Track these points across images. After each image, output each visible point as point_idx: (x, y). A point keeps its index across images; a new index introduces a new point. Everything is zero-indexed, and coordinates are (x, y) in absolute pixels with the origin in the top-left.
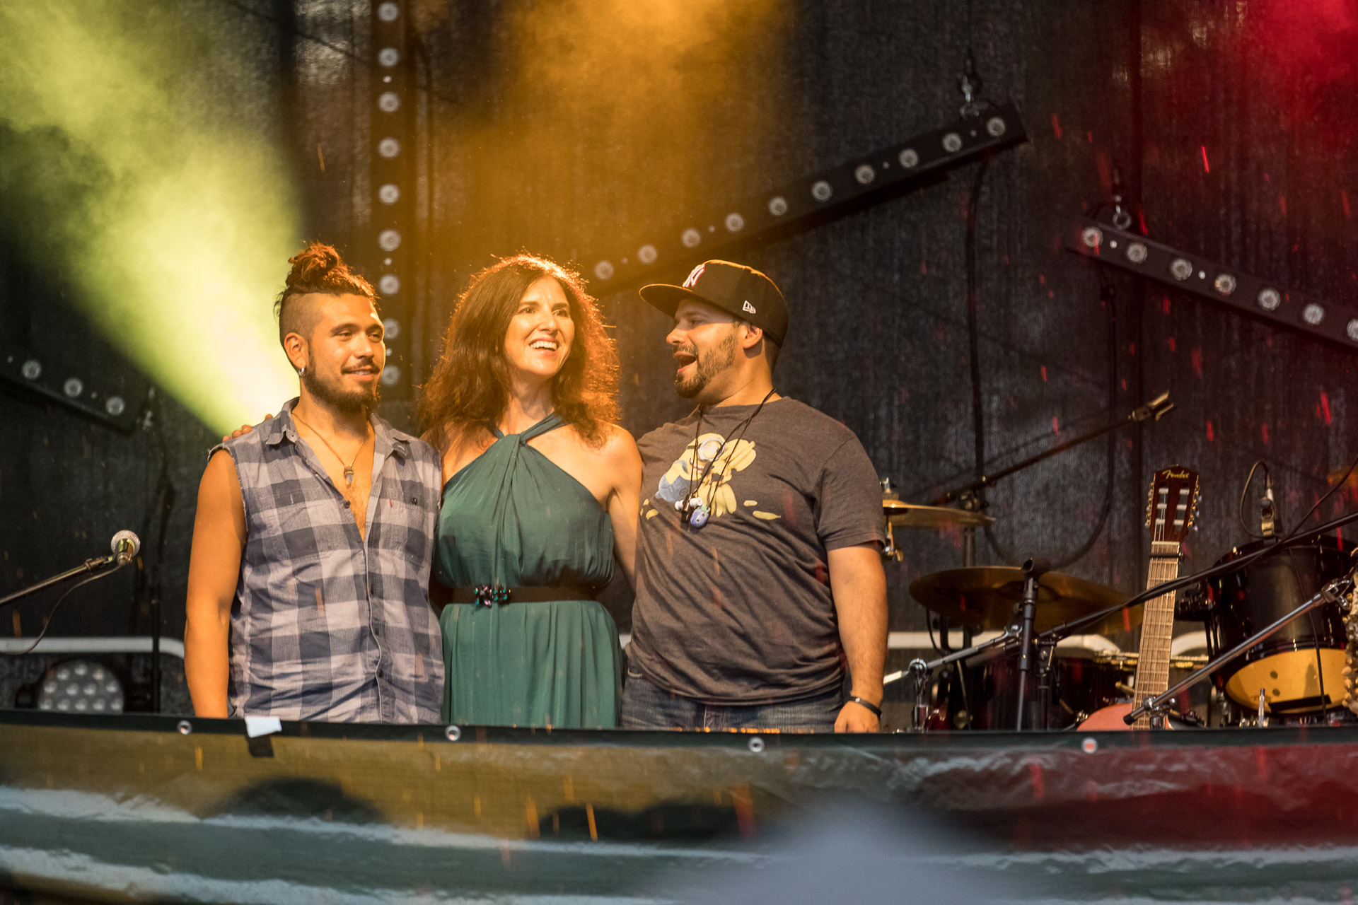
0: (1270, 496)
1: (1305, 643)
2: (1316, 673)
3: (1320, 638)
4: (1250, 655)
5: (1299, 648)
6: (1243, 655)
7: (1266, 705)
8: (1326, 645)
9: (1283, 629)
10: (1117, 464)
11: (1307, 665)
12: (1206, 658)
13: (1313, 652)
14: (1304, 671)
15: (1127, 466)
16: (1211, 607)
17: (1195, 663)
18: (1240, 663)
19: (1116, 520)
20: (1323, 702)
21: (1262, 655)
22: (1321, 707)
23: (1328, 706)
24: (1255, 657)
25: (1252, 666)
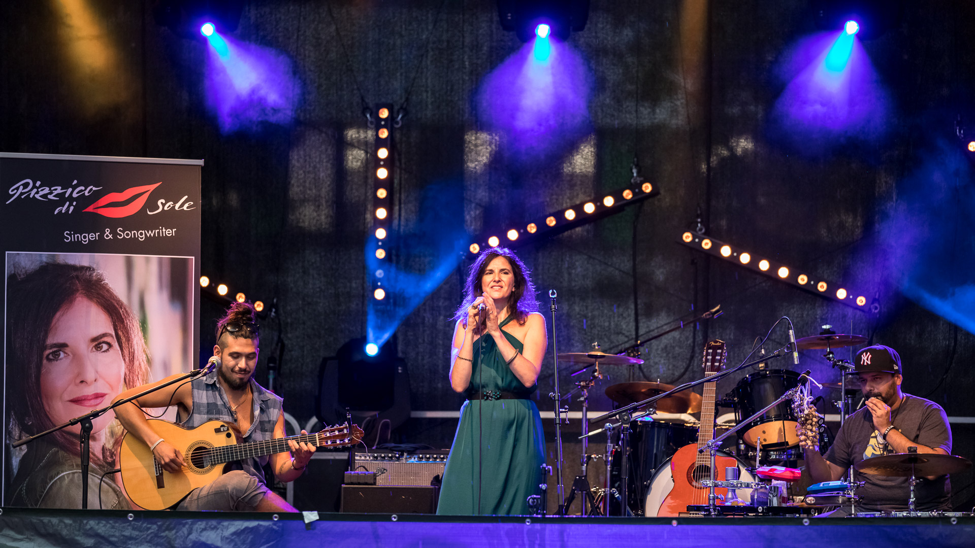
0: (763, 352)
1: (778, 418)
2: (782, 432)
3: (784, 415)
4: (754, 423)
5: (775, 420)
6: (751, 423)
7: (761, 445)
8: (787, 419)
9: (768, 412)
10: (697, 337)
11: (778, 428)
12: (734, 424)
13: (781, 422)
14: (777, 431)
15: (701, 338)
16: (737, 401)
17: (730, 426)
18: (749, 427)
19: (696, 362)
20: (785, 444)
21: (759, 423)
22: (784, 447)
23: (787, 447)
24: (756, 424)
25: (754, 428)
